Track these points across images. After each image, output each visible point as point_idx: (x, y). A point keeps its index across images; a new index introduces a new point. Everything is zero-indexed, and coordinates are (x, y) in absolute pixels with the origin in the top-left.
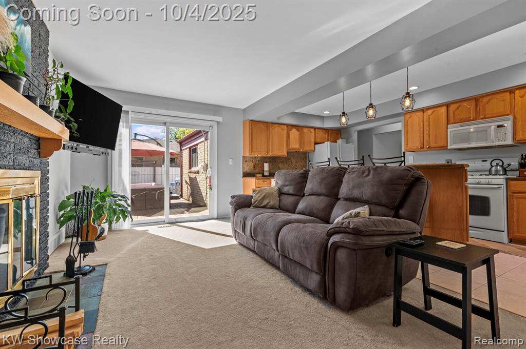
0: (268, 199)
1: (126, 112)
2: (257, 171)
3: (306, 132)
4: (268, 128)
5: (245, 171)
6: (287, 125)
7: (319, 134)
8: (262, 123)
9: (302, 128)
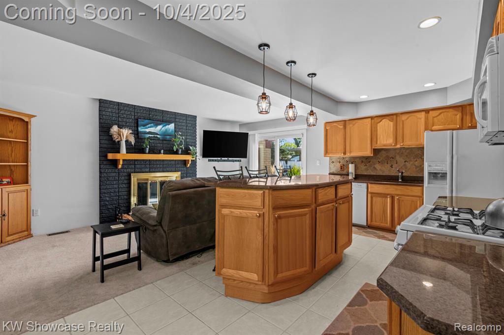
1: (254, 135)
2: (345, 172)
3: (407, 119)
4: (345, 126)
5: (331, 171)
6: (372, 118)
7: (438, 117)
8: (338, 123)
9: (399, 116)
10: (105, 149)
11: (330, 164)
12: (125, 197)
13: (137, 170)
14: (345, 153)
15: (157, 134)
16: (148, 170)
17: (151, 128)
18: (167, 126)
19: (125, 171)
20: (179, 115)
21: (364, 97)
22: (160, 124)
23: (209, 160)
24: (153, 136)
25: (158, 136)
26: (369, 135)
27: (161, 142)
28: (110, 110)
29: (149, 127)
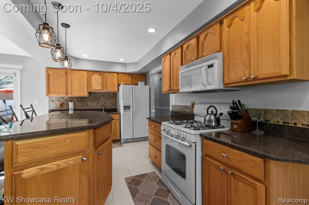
2: (64, 108)
3: (109, 76)
4: (66, 73)
5: (51, 108)
6: (88, 71)
7: (123, 78)
8: (59, 70)
9: (104, 73)
11: (49, 103)
14: (67, 94)
21: (85, 56)
26: (86, 82)
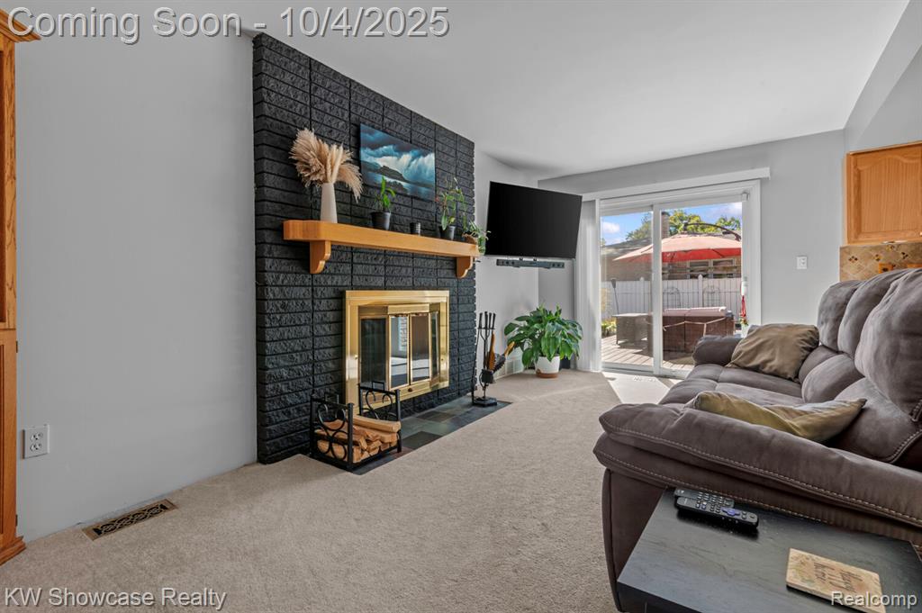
0: (771, 351)
1: (593, 202)
10: (277, 207)
11: (842, 266)
12: (331, 365)
13: (357, 281)
15: (400, 177)
16: (380, 282)
17: (389, 158)
18: (421, 159)
19: (329, 283)
20: (443, 132)
22: (407, 150)
23: (498, 263)
24: (392, 180)
25: (403, 184)
27: (407, 201)
28: (288, 78)
29: (384, 155)
